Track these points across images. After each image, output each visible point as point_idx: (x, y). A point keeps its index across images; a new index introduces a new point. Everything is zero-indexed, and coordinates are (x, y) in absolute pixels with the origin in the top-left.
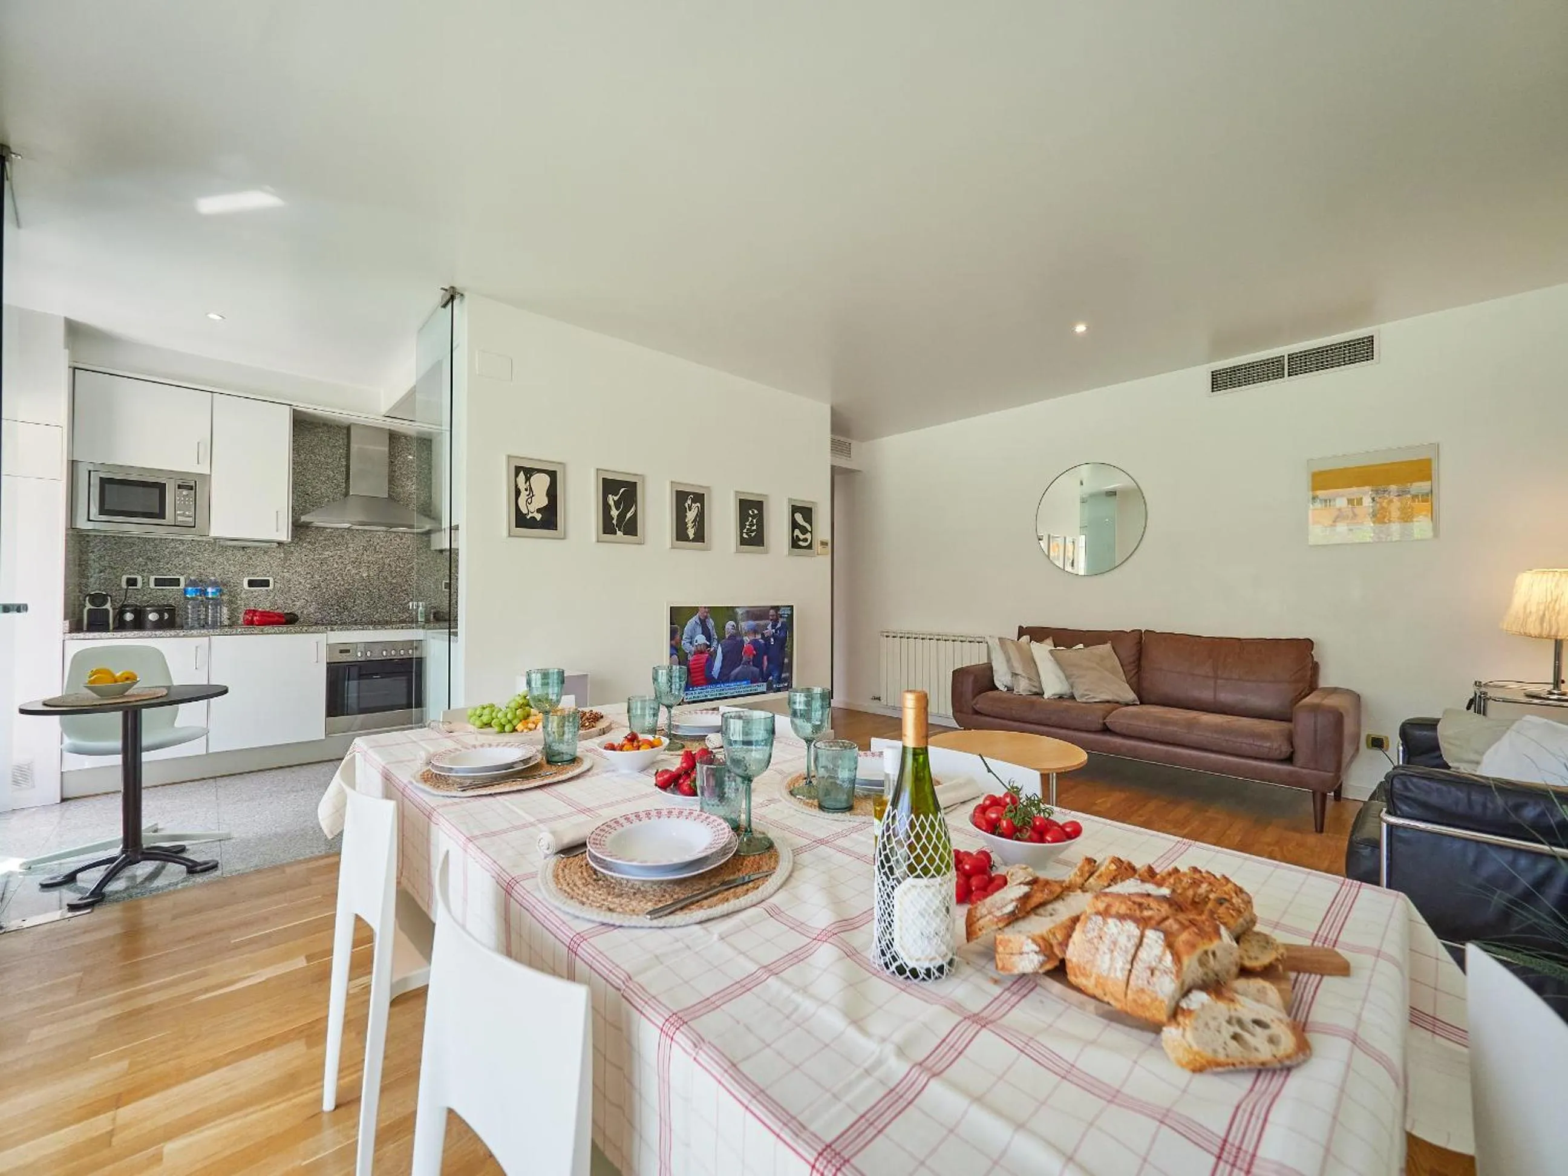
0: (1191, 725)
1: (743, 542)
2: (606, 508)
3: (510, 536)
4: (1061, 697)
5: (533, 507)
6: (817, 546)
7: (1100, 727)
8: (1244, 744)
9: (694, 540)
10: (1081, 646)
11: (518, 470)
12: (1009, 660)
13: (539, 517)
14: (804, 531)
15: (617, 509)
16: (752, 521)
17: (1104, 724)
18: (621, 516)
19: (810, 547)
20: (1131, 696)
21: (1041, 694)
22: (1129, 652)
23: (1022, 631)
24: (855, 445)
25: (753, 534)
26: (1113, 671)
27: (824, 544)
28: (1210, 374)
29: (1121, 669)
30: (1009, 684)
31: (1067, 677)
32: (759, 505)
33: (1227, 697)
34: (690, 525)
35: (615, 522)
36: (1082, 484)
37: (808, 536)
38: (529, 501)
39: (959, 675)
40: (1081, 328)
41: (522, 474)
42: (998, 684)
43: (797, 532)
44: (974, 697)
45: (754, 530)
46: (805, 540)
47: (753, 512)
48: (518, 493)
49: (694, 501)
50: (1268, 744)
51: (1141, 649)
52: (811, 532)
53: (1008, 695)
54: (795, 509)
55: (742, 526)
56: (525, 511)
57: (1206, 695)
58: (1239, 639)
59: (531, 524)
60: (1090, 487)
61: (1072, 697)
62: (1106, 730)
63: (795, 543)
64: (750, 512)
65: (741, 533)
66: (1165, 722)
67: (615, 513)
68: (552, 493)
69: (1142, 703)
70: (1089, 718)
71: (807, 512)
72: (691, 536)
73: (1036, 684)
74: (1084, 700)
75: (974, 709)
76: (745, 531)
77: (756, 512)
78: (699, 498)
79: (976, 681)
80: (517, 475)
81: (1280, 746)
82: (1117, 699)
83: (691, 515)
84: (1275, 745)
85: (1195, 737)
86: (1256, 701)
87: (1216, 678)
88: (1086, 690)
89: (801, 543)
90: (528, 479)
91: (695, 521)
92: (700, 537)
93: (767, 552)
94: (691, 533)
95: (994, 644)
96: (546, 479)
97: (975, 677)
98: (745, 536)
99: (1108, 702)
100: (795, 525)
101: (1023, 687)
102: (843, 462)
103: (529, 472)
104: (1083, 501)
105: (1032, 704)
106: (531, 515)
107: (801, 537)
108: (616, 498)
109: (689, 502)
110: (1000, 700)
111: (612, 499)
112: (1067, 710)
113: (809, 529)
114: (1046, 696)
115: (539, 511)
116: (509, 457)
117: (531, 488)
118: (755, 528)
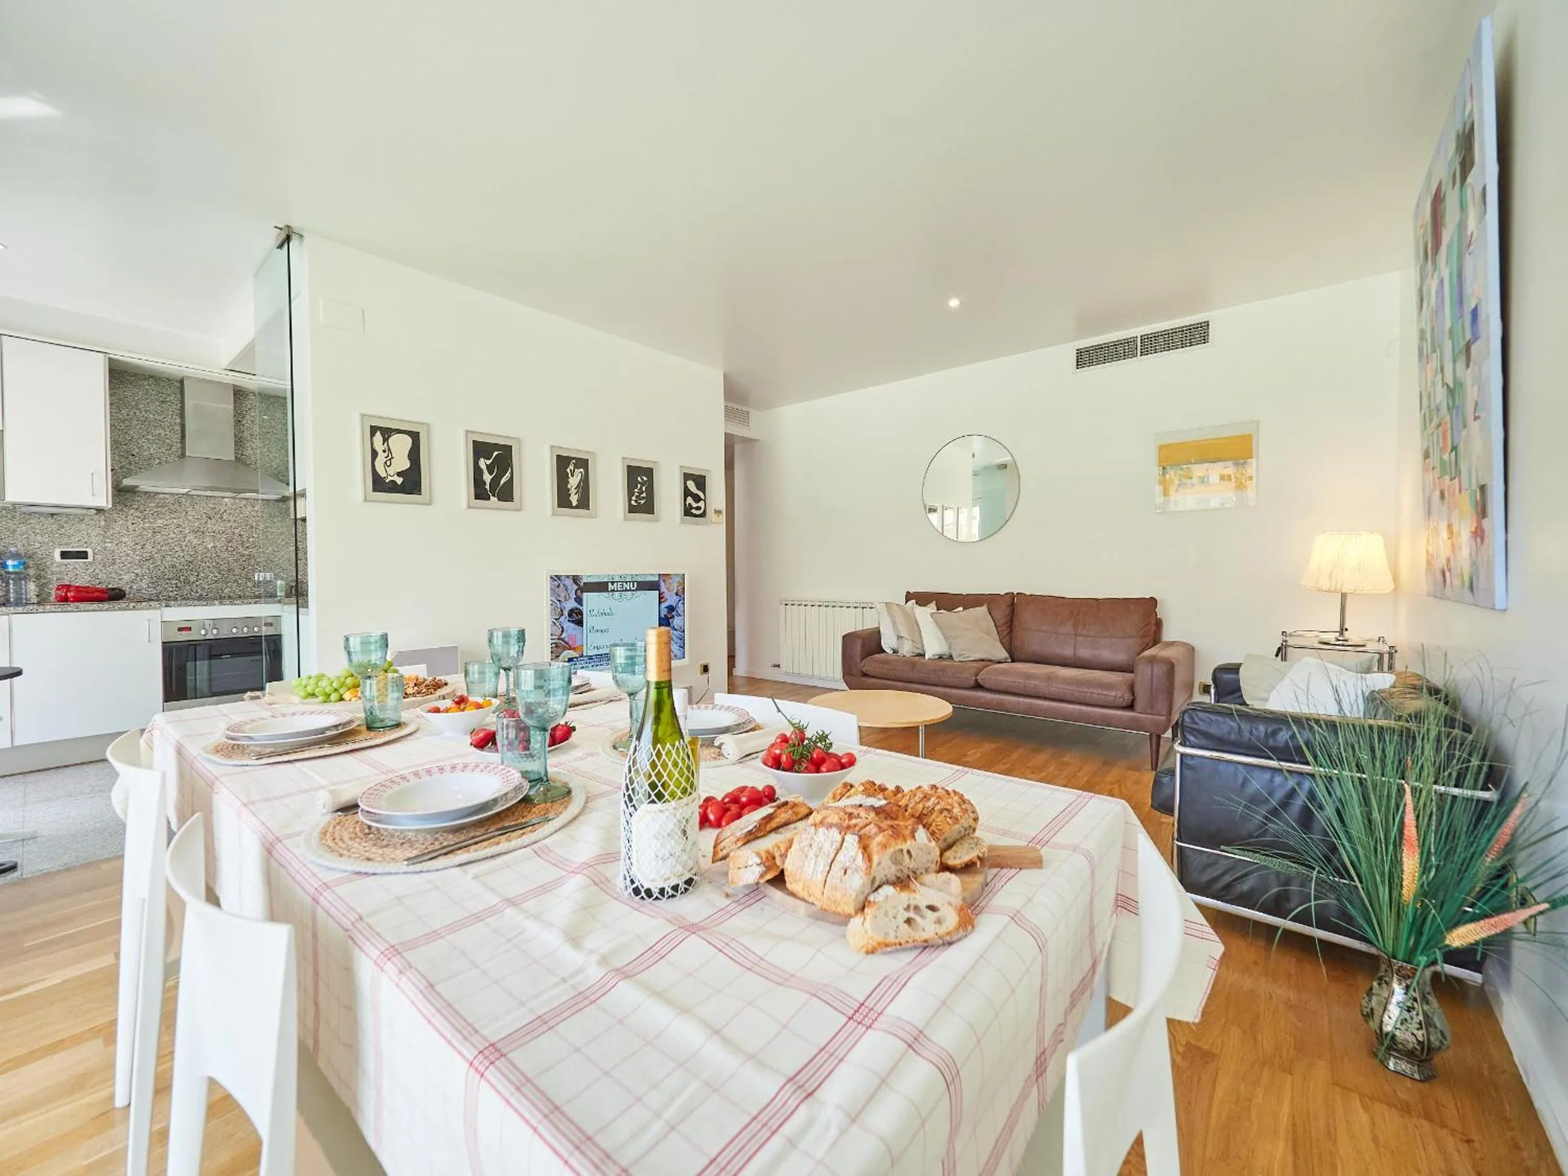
0: (1049, 678)
1: (632, 510)
2: (478, 471)
3: (366, 500)
4: (941, 657)
5: (392, 471)
6: (710, 513)
7: (972, 683)
8: (1095, 693)
9: (577, 507)
10: (961, 609)
11: (374, 430)
12: (894, 624)
13: (399, 480)
14: (697, 499)
15: (491, 473)
16: (641, 488)
17: (976, 680)
18: (495, 482)
19: (703, 515)
20: (1003, 654)
21: (923, 655)
22: (1002, 612)
23: (909, 597)
24: (754, 415)
25: (643, 502)
26: (988, 634)
27: (717, 512)
28: (1075, 352)
29: (995, 629)
30: (895, 647)
31: (946, 638)
32: (649, 472)
33: (1085, 653)
34: (573, 491)
35: (488, 487)
36: (973, 455)
37: (701, 504)
38: (388, 463)
39: (848, 639)
40: (954, 303)
41: (378, 434)
42: (885, 647)
43: (690, 500)
44: (862, 659)
45: (643, 498)
46: (698, 508)
47: (642, 479)
48: (374, 454)
49: (576, 466)
50: (1114, 694)
51: (1013, 610)
52: (705, 501)
53: (894, 656)
54: (687, 477)
55: (630, 494)
56: (383, 474)
57: (1068, 652)
58: (1097, 600)
59: (393, 488)
60: (982, 460)
61: (951, 657)
62: (978, 686)
63: (688, 512)
64: (639, 479)
65: (630, 500)
66: (1028, 676)
67: (487, 478)
68: (414, 455)
69: (1013, 661)
70: (964, 675)
71: (701, 482)
72: (575, 503)
73: (919, 646)
74: (960, 659)
75: (862, 672)
76: (634, 498)
77: (645, 479)
78: (583, 463)
79: (863, 645)
80: (373, 434)
81: (1123, 694)
82: (990, 657)
83: (574, 481)
84: (1120, 694)
85: (1055, 689)
86: (1107, 655)
87: (1076, 635)
88: (964, 650)
89: (694, 511)
90: (385, 440)
91: (578, 487)
92: (584, 503)
93: (657, 521)
94: (574, 499)
95: (882, 608)
96: (408, 441)
97: (863, 639)
98: (633, 503)
99: (982, 660)
100: (687, 493)
101: (907, 649)
102: (737, 430)
103: (387, 433)
104: (976, 474)
105: (913, 665)
106: (390, 478)
107: (694, 505)
108: (489, 462)
109: (571, 467)
110: (886, 662)
111: (483, 463)
112: (943, 670)
113: (702, 497)
114: (927, 657)
115: (399, 474)
116: (363, 416)
117: (389, 450)
118: (644, 495)
